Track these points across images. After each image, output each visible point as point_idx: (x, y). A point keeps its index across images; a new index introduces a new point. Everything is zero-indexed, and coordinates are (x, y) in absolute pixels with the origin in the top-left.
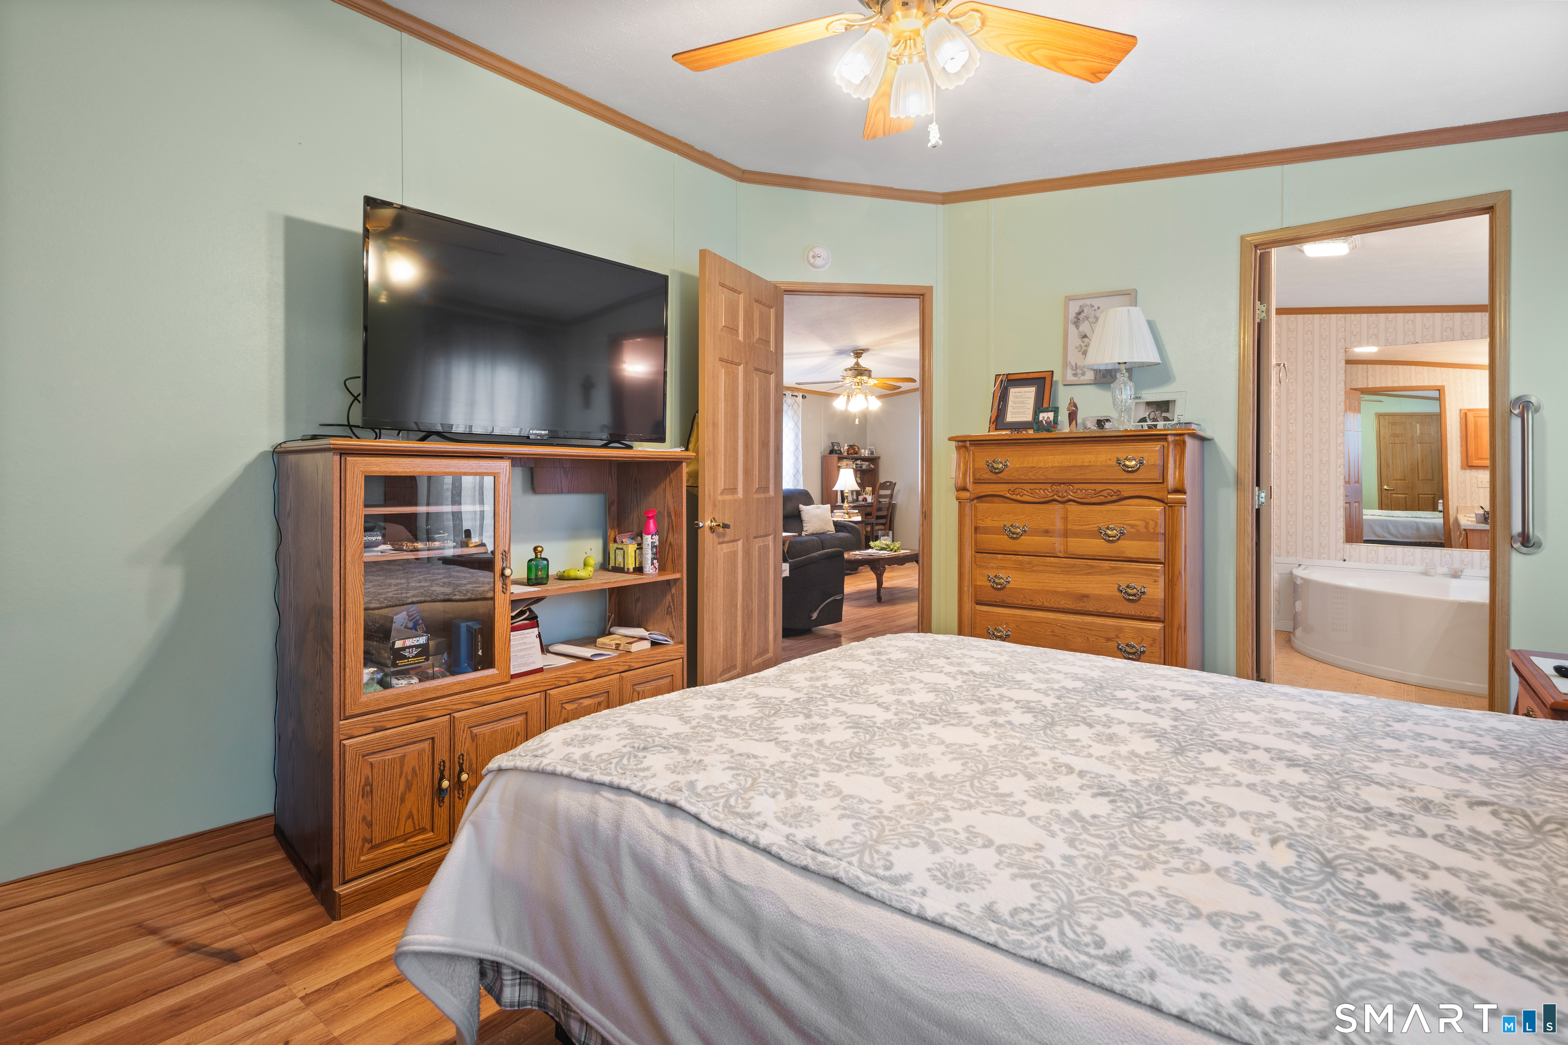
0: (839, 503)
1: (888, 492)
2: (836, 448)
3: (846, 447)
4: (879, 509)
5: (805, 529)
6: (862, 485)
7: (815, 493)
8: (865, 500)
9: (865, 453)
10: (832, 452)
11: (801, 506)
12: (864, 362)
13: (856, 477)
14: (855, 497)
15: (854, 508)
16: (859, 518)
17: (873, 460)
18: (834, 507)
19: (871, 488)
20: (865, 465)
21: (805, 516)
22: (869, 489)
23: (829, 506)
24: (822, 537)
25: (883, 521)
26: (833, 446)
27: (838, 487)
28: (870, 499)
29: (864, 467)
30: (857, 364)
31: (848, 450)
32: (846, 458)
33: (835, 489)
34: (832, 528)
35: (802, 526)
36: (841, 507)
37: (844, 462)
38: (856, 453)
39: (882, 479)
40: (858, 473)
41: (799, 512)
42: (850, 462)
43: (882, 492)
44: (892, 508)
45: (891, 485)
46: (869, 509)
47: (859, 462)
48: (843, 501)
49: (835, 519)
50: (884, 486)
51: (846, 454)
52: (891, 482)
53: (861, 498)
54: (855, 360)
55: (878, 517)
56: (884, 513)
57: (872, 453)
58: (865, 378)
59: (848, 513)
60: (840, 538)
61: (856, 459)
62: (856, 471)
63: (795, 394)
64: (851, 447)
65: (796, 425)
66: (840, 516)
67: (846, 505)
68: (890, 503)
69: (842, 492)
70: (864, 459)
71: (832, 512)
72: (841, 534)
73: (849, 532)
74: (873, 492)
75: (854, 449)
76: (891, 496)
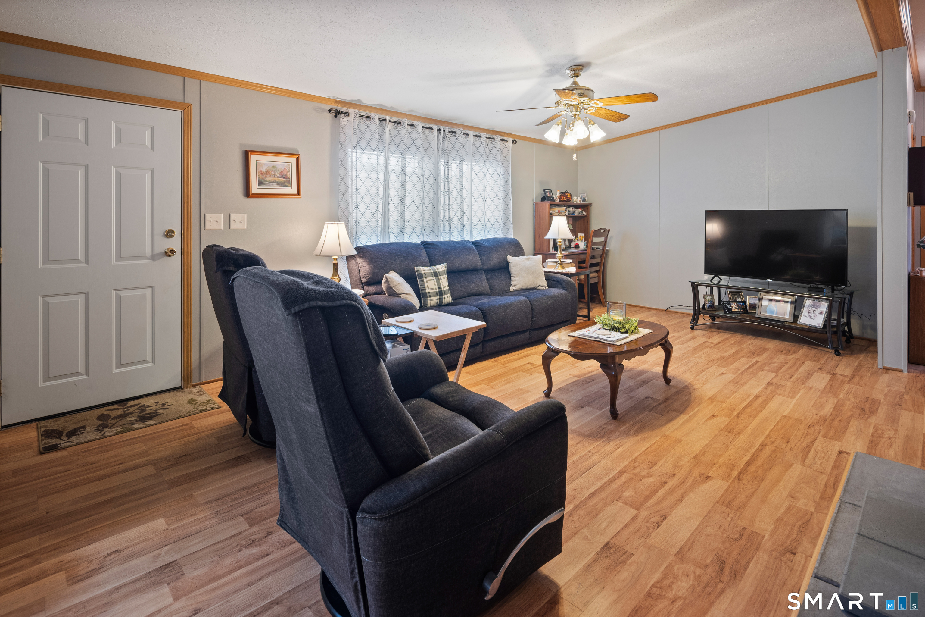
0: (552, 251)
1: (602, 239)
2: (548, 195)
3: (558, 194)
4: (593, 257)
5: (513, 283)
6: (574, 231)
7: (527, 243)
8: (577, 246)
9: (577, 200)
10: (544, 199)
11: (510, 258)
12: (583, 81)
13: (568, 224)
14: (567, 244)
15: (567, 256)
16: (572, 270)
17: (585, 207)
18: (546, 256)
19: (582, 235)
20: (577, 212)
21: (513, 269)
22: (581, 235)
23: (540, 257)
24: (533, 295)
25: (597, 268)
26: (545, 193)
27: (550, 236)
28: (582, 246)
29: (576, 214)
30: (575, 83)
31: (560, 196)
32: (558, 205)
33: (547, 237)
34: (543, 283)
35: (511, 280)
36: (553, 256)
37: (556, 210)
38: (569, 200)
39: (595, 226)
40: (571, 219)
41: (508, 263)
42: (562, 209)
43: (596, 240)
44: (605, 254)
45: (604, 232)
46: (582, 257)
47: (571, 209)
48: (556, 249)
49: (547, 270)
50: (597, 233)
51: (558, 201)
52: (605, 230)
53: (573, 244)
54: (572, 80)
55: (592, 265)
56: (597, 260)
57: (584, 200)
58: (585, 99)
59: (561, 264)
60: (553, 297)
61: (569, 206)
62: (568, 218)
63: (505, 138)
64: (563, 194)
65: (506, 170)
66: (552, 266)
67: (559, 254)
68: (603, 250)
69: (555, 241)
70: (576, 206)
71: (544, 261)
72: (556, 291)
73: (564, 288)
74: (586, 239)
75: (567, 196)
76: (605, 243)
